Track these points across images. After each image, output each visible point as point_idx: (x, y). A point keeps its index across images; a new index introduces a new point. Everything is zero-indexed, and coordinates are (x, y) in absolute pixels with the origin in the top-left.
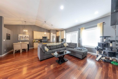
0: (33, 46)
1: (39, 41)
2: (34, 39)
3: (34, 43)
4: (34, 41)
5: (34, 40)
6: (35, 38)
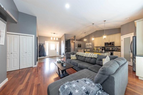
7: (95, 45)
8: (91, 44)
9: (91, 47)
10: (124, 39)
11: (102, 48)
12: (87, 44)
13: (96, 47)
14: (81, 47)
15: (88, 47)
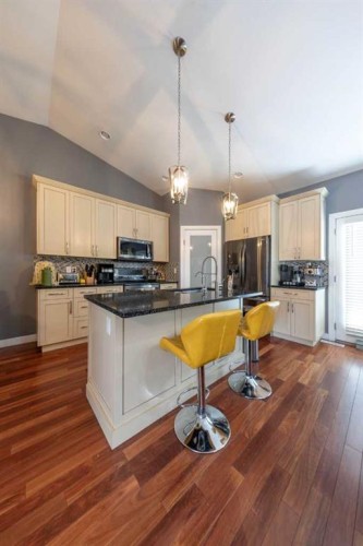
0: (30, 325)
1: (91, 280)
2: (44, 258)
3: (42, 294)
4: (45, 272)
5: (40, 266)
6: (48, 242)
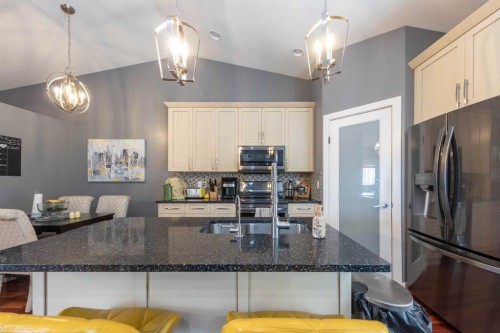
3: (161, 208)
7: (176, 163)
8: (136, 146)
9: (138, 173)
10: (342, 130)
11: (225, 180)
12: (97, 145)
13: (182, 175)
14: (18, 173)
15: (109, 175)
